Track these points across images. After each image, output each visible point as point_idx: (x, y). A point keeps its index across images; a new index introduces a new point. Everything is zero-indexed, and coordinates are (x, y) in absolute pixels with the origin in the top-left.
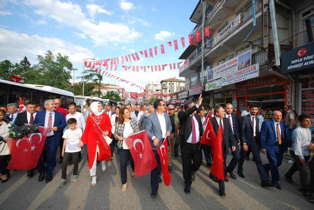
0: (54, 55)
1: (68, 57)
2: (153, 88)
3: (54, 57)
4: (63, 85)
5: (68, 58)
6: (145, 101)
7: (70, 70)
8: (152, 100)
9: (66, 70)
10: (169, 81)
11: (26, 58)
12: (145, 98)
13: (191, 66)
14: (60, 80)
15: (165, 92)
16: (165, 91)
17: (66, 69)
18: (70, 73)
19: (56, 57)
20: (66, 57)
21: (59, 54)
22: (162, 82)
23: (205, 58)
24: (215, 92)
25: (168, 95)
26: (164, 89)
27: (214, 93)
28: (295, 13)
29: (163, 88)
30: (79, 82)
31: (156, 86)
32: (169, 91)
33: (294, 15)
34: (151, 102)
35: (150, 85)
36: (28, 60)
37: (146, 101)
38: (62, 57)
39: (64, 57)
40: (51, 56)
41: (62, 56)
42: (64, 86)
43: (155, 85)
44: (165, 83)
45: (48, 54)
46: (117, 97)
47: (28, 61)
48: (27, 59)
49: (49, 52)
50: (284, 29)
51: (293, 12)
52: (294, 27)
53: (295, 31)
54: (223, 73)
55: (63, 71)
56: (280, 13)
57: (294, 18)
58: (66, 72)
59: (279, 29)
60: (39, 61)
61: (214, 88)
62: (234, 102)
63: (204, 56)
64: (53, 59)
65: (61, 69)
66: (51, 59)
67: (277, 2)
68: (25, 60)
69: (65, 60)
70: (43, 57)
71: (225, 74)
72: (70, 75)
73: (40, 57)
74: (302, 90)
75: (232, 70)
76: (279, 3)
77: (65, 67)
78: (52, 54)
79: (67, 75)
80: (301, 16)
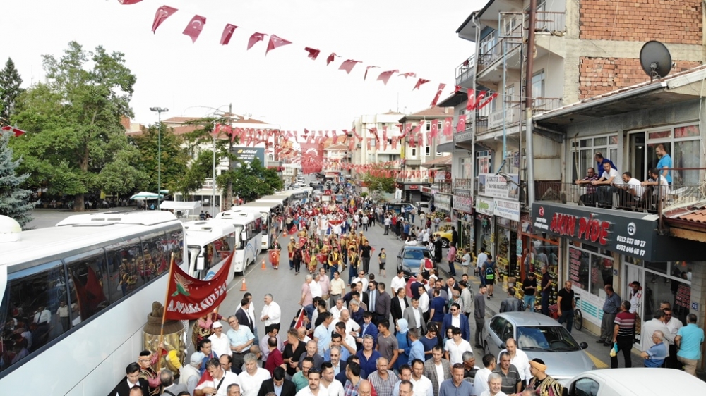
0: (86, 54)
1: (123, 55)
3: (87, 58)
4: (114, 139)
5: (123, 58)
7: (127, 93)
9: (116, 95)
10: (427, 119)
11: (10, 64)
12: (350, 159)
13: (457, 143)
14: (103, 123)
15: (414, 154)
16: (414, 151)
17: (118, 91)
19: (90, 58)
20: (118, 56)
21: (100, 48)
22: (404, 120)
23: (477, 143)
25: (424, 165)
26: (409, 142)
29: (406, 141)
31: (387, 126)
32: (428, 150)
35: (365, 124)
36: (15, 68)
38: (106, 56)
39: (114, 55)
40: (80, 55)
41: (105, 53)
42: (115, 142)
43: (384, 124)
44: (414, 124)
45: (71, 50)
46: (269, 176)
47: (16, 71)
48: (13, 67)
49: (75, 44)
50: (553, 157)
51: (564, 137)
52: (563, 159)
53: (565, 163)
54: (495, 191)
55: (110, 97)
56: (546, 136)
57: (563, 145)
58: (116, 100)
59: (545, 158)
60: (47, 70)
61: (486, 211)
62: (519, 242)
63: (476, 139)
64: (82, 65)
65: (105, 91)
66: (78, 65)
67: (536, 126)
68: (9, 68)
69: (116, 64)
70: (55, 59)
71: (497, 194)
72: (127, 106)
73: (50, 59)
74: (569, 245)
75: (503, 192)
76: (540, 128)
77: (114, 85)
78: (82, 49)
79: (120, 106)
80: (571, 145)
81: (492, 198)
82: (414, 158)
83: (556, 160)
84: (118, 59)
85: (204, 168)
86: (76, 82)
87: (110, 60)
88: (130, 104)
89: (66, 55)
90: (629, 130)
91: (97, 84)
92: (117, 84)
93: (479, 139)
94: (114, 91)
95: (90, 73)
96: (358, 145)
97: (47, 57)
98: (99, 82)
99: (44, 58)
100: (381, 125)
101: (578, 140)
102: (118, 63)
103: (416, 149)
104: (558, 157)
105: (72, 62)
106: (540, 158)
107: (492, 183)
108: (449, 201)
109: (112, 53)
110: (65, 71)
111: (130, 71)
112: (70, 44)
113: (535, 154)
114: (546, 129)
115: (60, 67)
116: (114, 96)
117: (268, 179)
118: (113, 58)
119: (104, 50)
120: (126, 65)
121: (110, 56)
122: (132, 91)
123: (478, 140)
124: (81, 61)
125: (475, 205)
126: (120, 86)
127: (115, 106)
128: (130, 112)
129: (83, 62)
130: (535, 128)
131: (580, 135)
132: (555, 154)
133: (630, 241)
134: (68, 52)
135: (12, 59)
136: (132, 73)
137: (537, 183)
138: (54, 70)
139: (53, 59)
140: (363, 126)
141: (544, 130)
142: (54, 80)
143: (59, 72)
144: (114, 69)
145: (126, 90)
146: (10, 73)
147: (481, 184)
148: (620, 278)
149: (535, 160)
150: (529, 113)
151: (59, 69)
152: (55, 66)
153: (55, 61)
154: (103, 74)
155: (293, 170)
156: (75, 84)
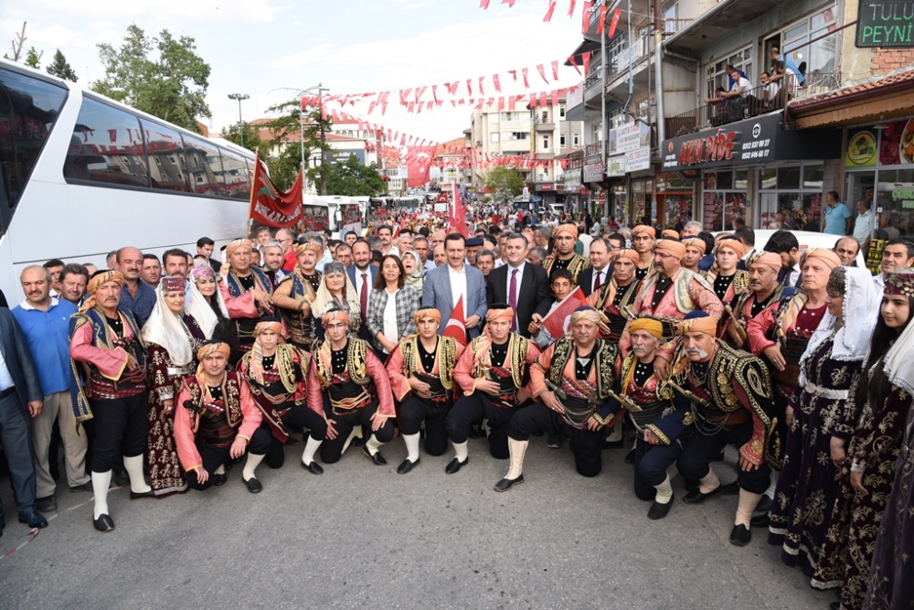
0: (149, 40)
1: (193, 40)
2: (499, 128)
3: (151, 45)
5: (193, 44)
6: (470, 178)
7: (201, 87)
8: (496, 175)
9: (189, 90)
10: (560, 102)
11: (60, 57)
13: (587, 102)
15: (546, 146)
16: (546, 143)
17: (190, 85)
18: (204, 96)
19: (155, 46)
20: (186, 41)
21: (165, 34)
23: (608, 95)
24: (633, 176)
25: (558, 158)
26: (540, 132)
27: (631, 179)
28: (700, 67)
29: (537, 131)
30: (231, 127)
31: (512, 116)
32: (562, 141)
33: (698, 69)
34: (494, 187)
35: (486, 114)
36: (67, 63)
37: (474, 179)
38: (173, 43)
39: (182, 41)
40: (142, 42)
41: (172, 38)
43: (509, 114)
44: (545, 109)
45: (131, 37)
46: (369, 176)
47: (68, 66)
48: (64, 61)
49: (134, 29)
50: (686, 90)
51: (698, 64)
52: (698, 91)
53: (700, 96)
54: (626, 145)
55: (182, 93)
56: (678, 65)
57: (698, 74)
58: (189, 97)
59: (678, 91)
60: (106, 64)
61: (618, 172)
62: (654, 204)
63: (606, 90)
64: (146, 55)
65: (176, 86)
66: (142, 55)
67: (666, 51)
68: (60, 62)
69: (184, 52)
70: (114, 49)
71: (628, 147)
72: (203, 104)
73: (107, 50)
74: (704, 191)
75: (634, 143)
76: (670, 54)
77: (186, 77)
78: (144, 35)
79: (194, 104)
80: (706, 72)
81: (624, 154)
82: (546, 151)
83: (690, 93)
84: (187, 46)
85: (293, 161)
86: (142, 76)
87: (178, 47)
88: (206, 101)
89: (126, 43)
90: (764, 36)
91: (165, 78)
92: (188, 75)
93: (609, 89)
94: (186, 85)
95: (157, 65)
96: (478, 142)
97: (103, 47)
98: (168, 75)
99: (101, 49)
100: (505, 115)
101: (713, 65)
102: (188, 50)
103: (549, 140)
104: (692, 89)
105: (135, 52)
106: (671, 91)
107: (623, 136)
108: (579, 174)
109: (180, 38)
110: (127, 64)
111: (202, 61)
112: (129, 29)
113: (666, 87)
114: (677, 55)
115: (120, 59)
116: (186, 92)
117: (368, 179)
118: (181, 44)
119: (170, 35)
120: (197, 53)
121: (178, 42)
122: (206, 85)
123: (608, 91)
124: (144, 49)
125: (606, 170)
126: (192, 80)
127: (189, 104)
128: (207, 110)
129: (148, 51)
130: (665, 54)
131: (715, 57)
132: (689, 86)
133: (755, 145)
134: (128, 39)
135: (61, 51)
136: (205, 63)
137: (667, 121)
138: (115, 63)
139: (111, 49)
140: (484, 117)
141: (675, 57)
142: (115, 75)
143: (120, 64)
144: (184, 58)
145: (199, 84)
146: (62, 68)
147: (613, 142)
148: (753, 210)
149: (666, 94)
150: (658, 37)
151: (119, 61)
152: (114, 58)
153: (114, 52)
154: (173, 66)
155: (401, 183)
156: (141, 79)
